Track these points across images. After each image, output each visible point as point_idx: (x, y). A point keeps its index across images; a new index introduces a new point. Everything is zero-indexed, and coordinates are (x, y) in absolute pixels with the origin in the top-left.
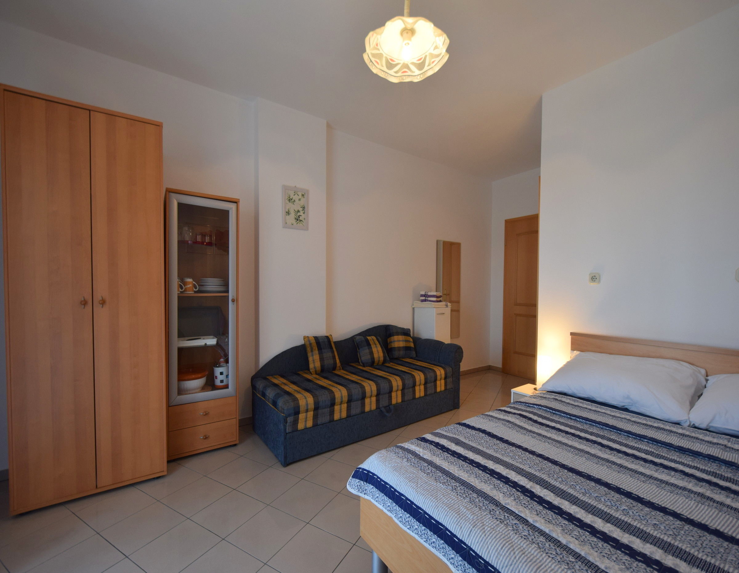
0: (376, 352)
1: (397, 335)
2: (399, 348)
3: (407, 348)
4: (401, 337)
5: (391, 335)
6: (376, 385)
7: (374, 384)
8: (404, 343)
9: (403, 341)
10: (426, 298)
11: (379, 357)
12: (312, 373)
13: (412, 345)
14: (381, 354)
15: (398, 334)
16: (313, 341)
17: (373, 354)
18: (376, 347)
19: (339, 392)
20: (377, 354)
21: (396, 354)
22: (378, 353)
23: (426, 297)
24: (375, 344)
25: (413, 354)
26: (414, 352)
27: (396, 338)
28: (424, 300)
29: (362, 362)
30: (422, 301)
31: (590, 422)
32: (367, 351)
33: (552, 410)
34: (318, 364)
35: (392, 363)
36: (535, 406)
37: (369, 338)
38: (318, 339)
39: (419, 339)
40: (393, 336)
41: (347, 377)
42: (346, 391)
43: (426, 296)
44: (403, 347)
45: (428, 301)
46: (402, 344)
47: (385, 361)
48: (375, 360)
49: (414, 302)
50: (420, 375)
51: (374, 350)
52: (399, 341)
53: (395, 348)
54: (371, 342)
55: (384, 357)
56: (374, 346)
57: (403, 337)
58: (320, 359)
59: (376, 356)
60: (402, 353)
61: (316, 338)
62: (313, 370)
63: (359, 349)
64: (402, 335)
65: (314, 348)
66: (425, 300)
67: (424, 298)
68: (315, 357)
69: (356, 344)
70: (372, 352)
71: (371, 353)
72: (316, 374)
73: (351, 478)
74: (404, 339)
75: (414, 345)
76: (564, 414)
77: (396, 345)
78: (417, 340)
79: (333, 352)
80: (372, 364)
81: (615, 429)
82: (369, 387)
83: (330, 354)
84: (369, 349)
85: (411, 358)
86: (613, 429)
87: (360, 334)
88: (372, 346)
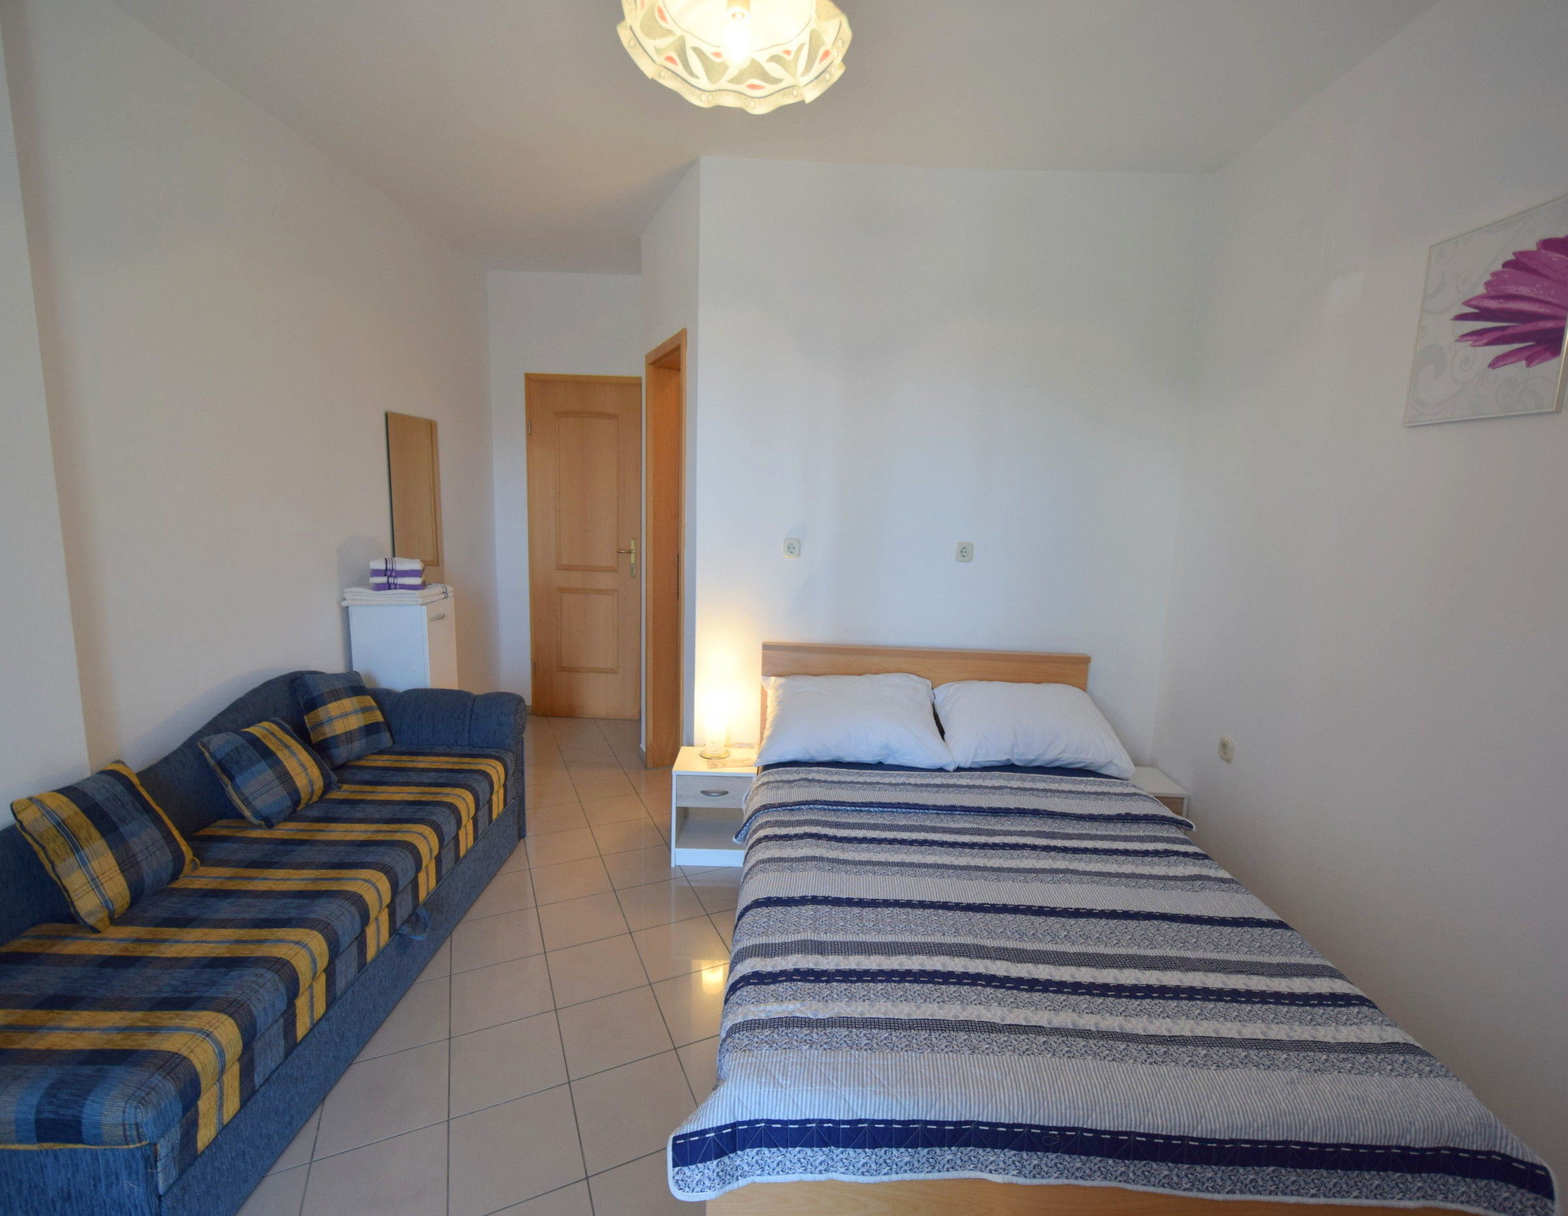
0: (299, 769)
1: (336, 700)
2: (349, 736)
3: (370, 730)
4: (349, 704)
5: (313, 704)
6: (385, 874)
7: (382, 874)
8: (360, 715)
9: (355, 712)
10: (391, 580)
11: (311, 783)
12: (99, 926)
13: (378, 717)
14: (315, 772)
15: (336, 695)
16: (67, 809)
17: (291, 778)
18: (293, 753)
19: (303, 952)
20: (303, 775)
21: (341, 753)
22: (306, 770)
23: (391, 576)
24: (287, 747)
25: (386, 739)
26: (388, 735)
27: (333, 708)
28: (383, 584)
29: (257, 814)
30: (379, 587)
31: (888, 808)
32: (269, 775)
33: (831, 805)
34: (117, 888)
35: (345, 787)
36: (803, 807)
37: (255, 730)
38: (85, 794)
39: (388, 693)
40: (325, 703)
41: (262, 886)
42: (320, 937)
43: (389, 573)
44: (360, 729)
45: (396, 586)
46: (355, 722)
47: (327, 787)
48: (303, 795)
49: (346, 590)
50: (465, 797)
51: (291, 765)
52: (345, 715)
53: (336, 737)
54: (272, 745)
55: (325, 775)
56: (286, 752)
57: (354, 699)
58: (119, 864)
59: (301, 782)
60: (358, 745)
61: (70, 792)
62: (100, 915)
63: (232, 778)
64: (349, 697)
65: (83, 834)
66: (388, 586)
67: (383, 580)
68: (95, 865)
69: (212, 762)
70: (287, 773)
71: (285, 778)
72: (116, 920)
73: (671, 1171)
74: (357, 706)
75: (384, 716)
76: (850, 806)
77: (339, 728)
78: (383, 698)
79: (158, 821)
80: (295, 809)
81: (921, 809)
82: (373, 890)
83: (150, 834)
84: (271, 767)
85: (382, 752)
86: (919, 809)
87: (215, 726)
88: (279, 754)
